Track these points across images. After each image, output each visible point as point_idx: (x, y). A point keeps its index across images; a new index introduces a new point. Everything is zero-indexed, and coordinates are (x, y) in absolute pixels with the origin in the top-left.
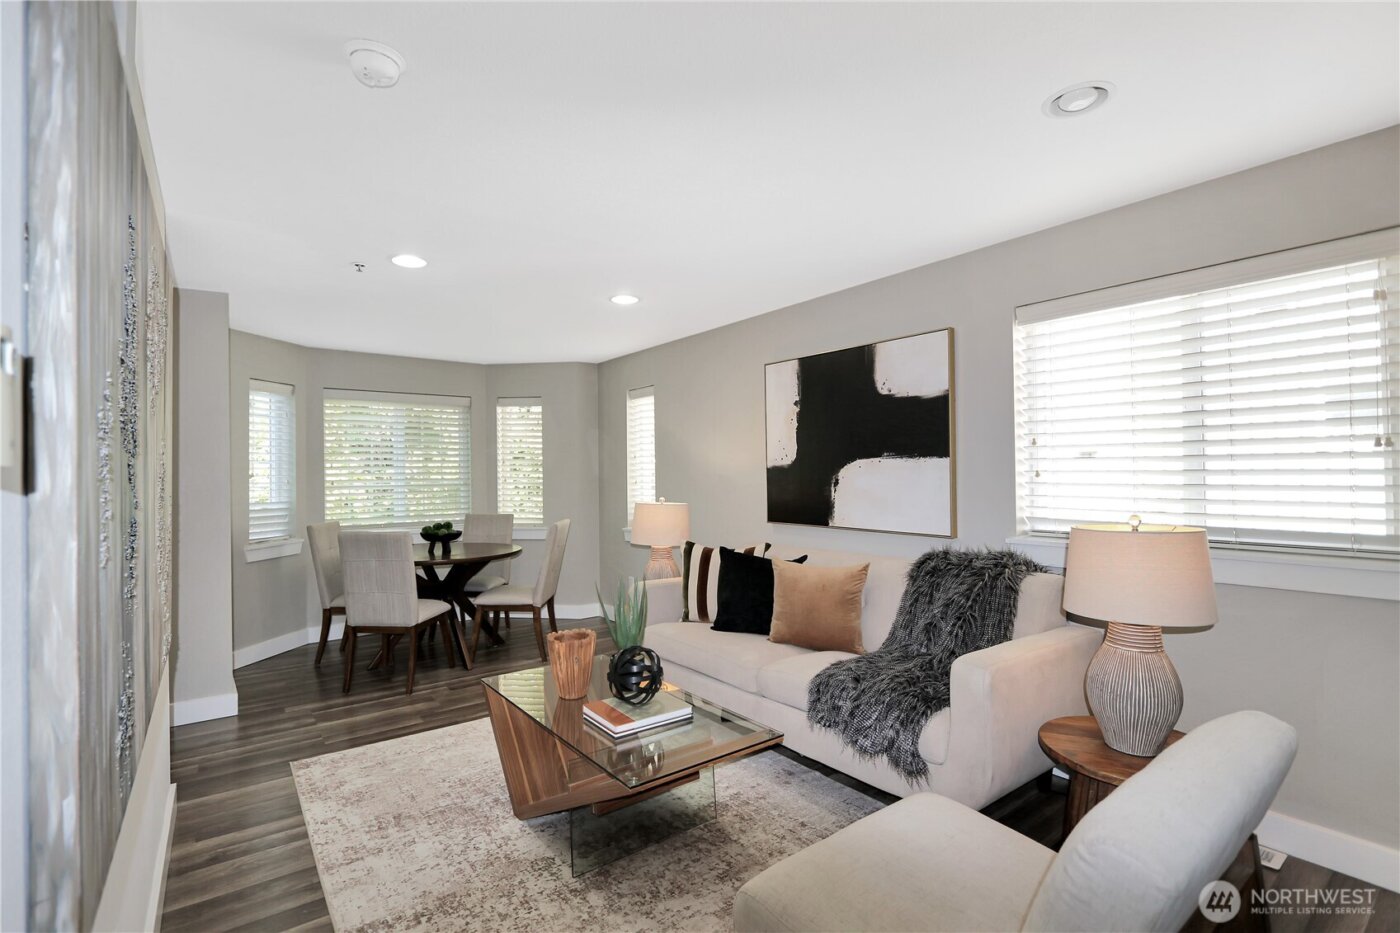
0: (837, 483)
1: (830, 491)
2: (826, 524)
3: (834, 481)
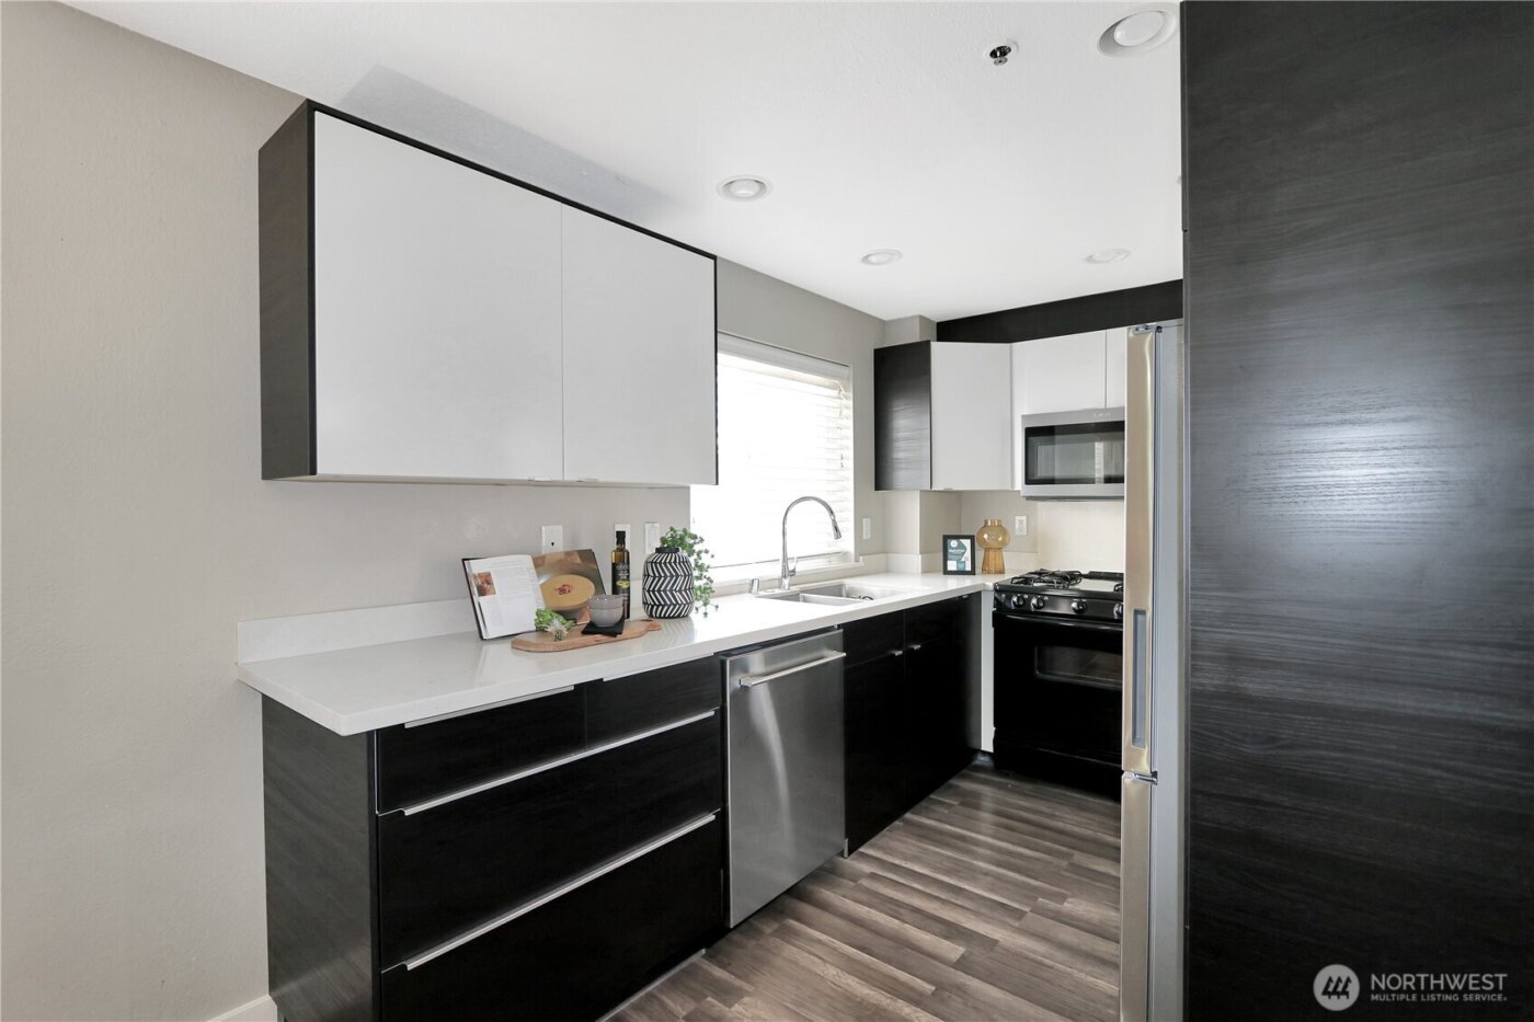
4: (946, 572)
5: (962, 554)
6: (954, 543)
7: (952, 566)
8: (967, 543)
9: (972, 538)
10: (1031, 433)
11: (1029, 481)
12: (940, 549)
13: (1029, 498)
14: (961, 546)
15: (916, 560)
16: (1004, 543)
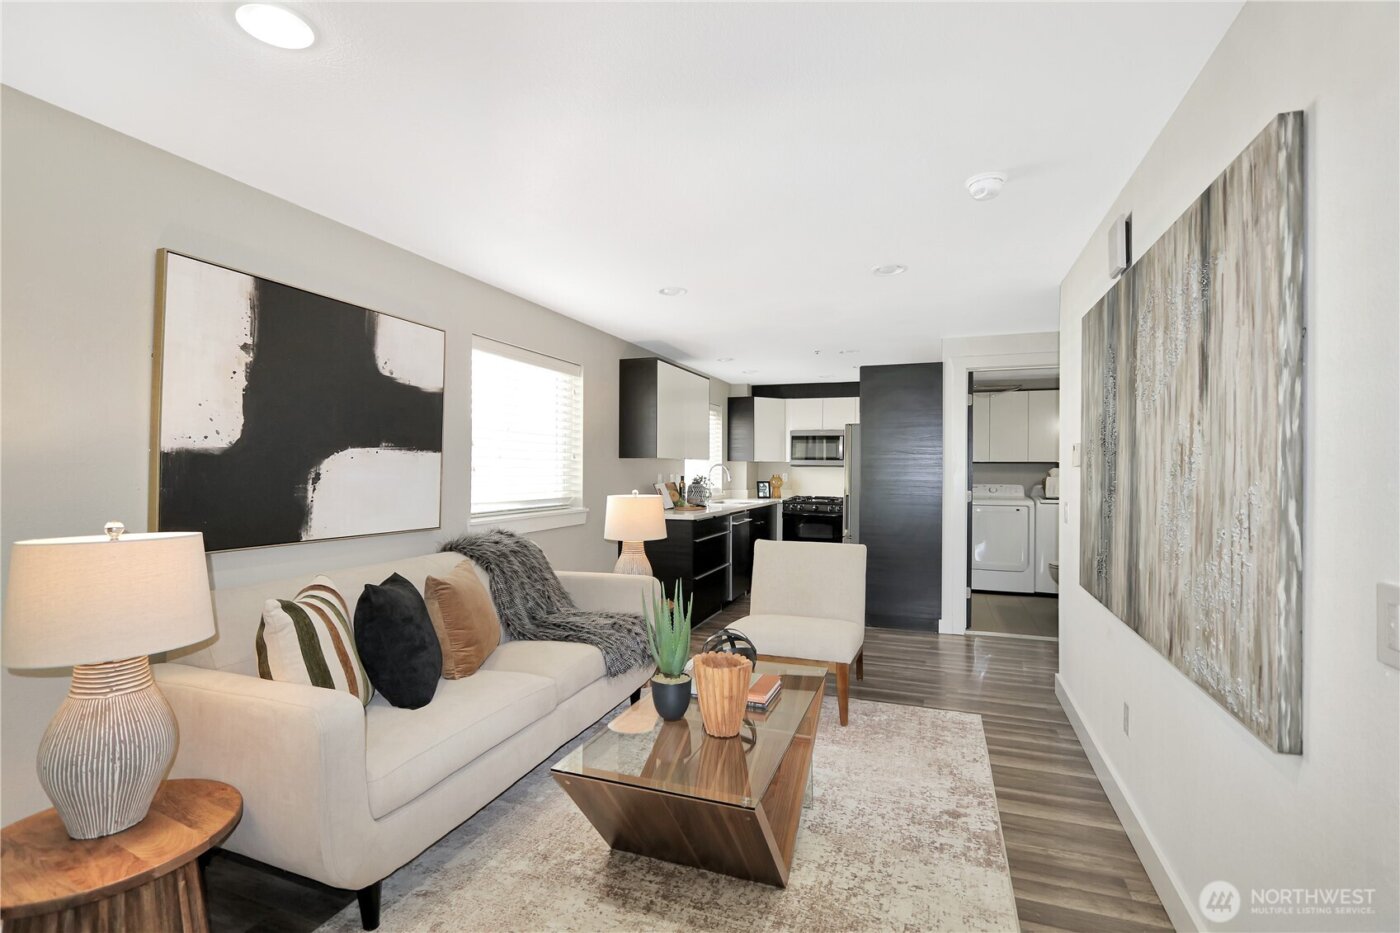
0: (317, 477)
1: (306, 490)
2: (296, 538)
3: (313, 475)
4: (759, 497)
5: (765, 490)
6: (761, 485)
7: (761, 494)
8: (767, 485)
9: (769, 482)
10: (794, 438)
11: (792, 459)
12: (756, 487)
13: (793, 466)
14: (764, 486)
15: (745, 492)
16: (781, 485)
